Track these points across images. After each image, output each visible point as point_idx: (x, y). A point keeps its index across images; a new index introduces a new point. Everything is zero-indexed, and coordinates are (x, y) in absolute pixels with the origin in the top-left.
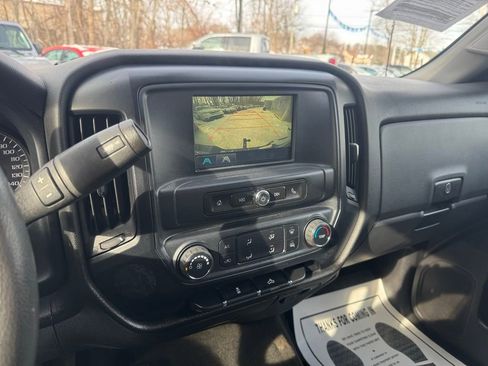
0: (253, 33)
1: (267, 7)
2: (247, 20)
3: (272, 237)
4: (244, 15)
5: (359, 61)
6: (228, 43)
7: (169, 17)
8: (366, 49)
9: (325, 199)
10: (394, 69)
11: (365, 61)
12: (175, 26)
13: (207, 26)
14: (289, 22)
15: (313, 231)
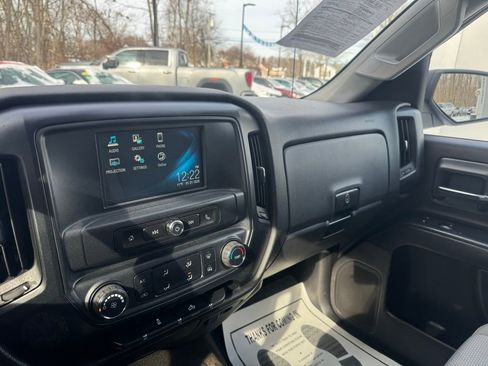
0: (171, 46)
1: (182, 21)
2: (163, 33)
3: (189, 264)
4: (160, 28)
5: (275, 73)
6: (144, 56)
7: (79, 29)
8: (280, 62)
9: (239, 221)
10: (306, 81)
11: (280, 73)
12: (87, 38)
13: (122, 38)
14: (205, 36)
15: (229, 253)
